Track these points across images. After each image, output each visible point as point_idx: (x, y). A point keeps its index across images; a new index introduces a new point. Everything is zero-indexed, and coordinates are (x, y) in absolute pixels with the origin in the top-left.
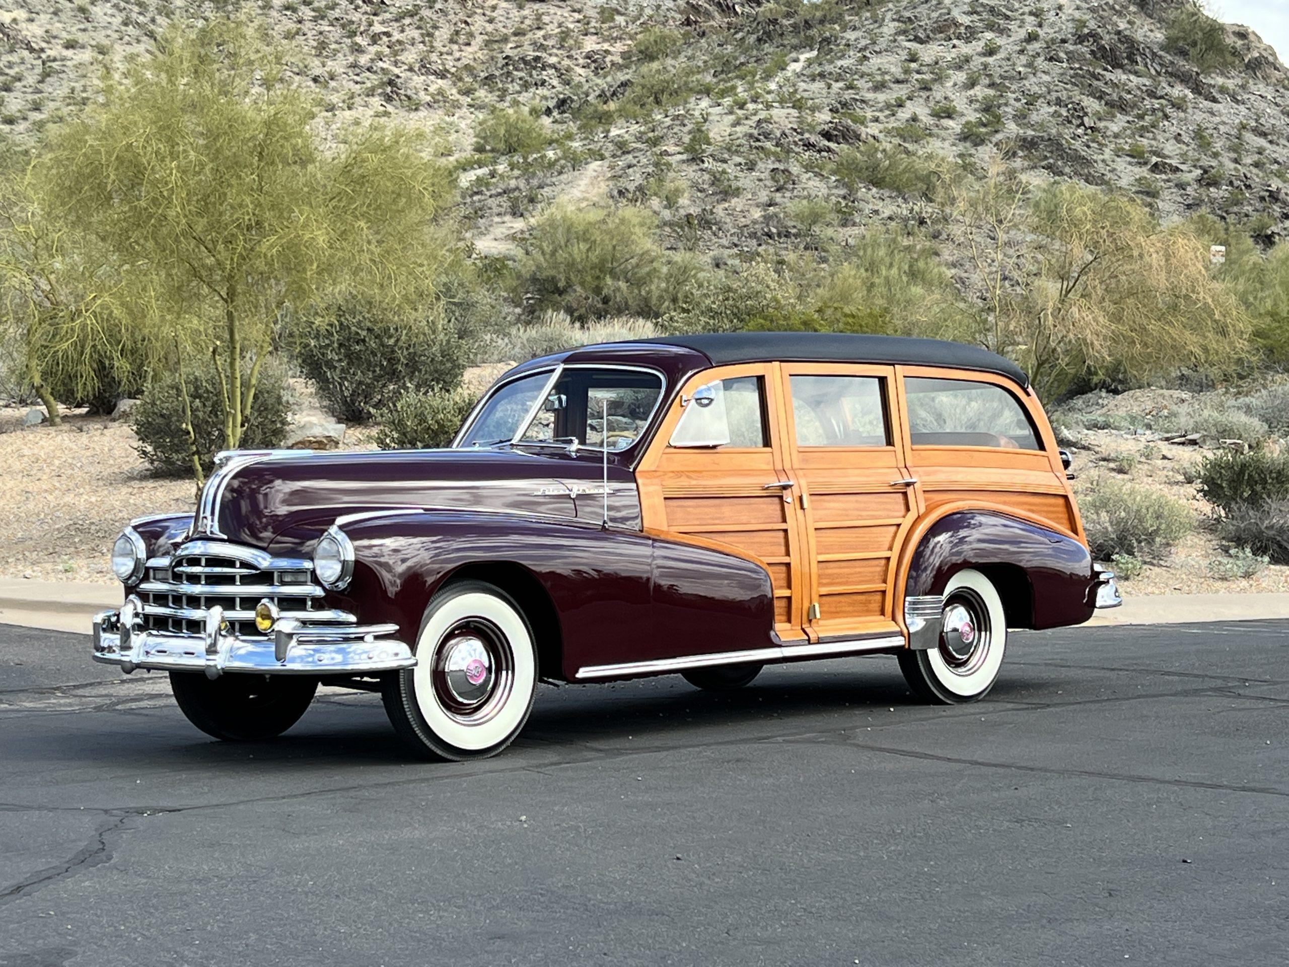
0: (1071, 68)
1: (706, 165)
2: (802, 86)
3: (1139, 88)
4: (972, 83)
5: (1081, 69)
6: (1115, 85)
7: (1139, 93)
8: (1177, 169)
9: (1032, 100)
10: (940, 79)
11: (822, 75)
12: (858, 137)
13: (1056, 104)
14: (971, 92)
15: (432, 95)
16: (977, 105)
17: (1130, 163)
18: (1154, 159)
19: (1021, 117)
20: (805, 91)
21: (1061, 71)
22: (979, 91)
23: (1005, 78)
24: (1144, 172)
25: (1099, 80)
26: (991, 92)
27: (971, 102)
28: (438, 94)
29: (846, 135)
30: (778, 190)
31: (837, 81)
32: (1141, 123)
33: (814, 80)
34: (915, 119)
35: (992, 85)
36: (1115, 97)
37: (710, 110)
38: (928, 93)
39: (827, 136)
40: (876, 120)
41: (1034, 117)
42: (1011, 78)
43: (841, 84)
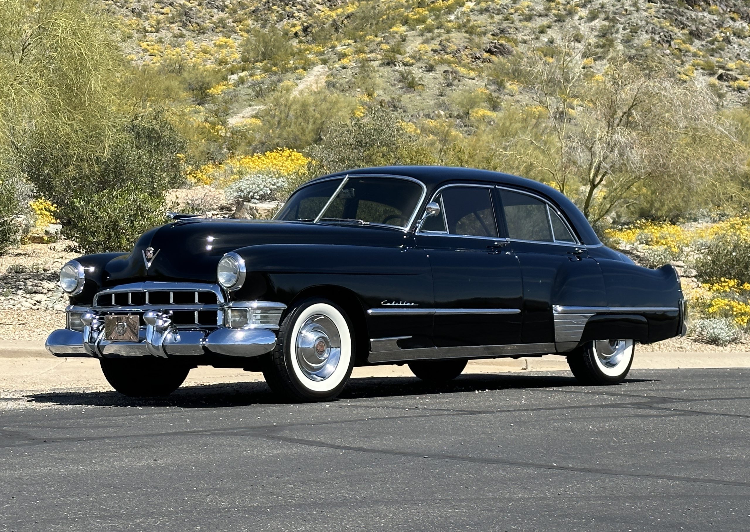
0: (663, 8)
1: (397, 68)
2: (472, 17)
3: (710, 22)
4: (593, 17)
5: (670, 8)
6: (694, 20)
7: (710, 25)
8: (736, 79)
9: (635, 30)
10: (571, 13)
11: (487, 10)
12: (509, 53)
13: (652, 33)
14: (593, 23)
15: (214, 23)
16: (596, 33)
17: (703, 75)
18: (721, 71)
19: (627, 41)
20: (475, 21)
21: (656, 10)
22: (597, 23)
23: (615, 13)
24: (714, 80)
25: (682, 16)
26: (606, 23)
27: (592, 30)
28: (219, 22)
29: (501, 51)
30: (448, 85)
31: (498, 14)
32: (712, 47)
33: (481, 14)
34: (551, 42)
35: (606, 19)
36: (694, 28)
37: (407, 33)
38: (561, 24)
39: (489, 51)
40: (525, 42)
41: (636, 42)
42: (620, 14)
43: (500, 17)
